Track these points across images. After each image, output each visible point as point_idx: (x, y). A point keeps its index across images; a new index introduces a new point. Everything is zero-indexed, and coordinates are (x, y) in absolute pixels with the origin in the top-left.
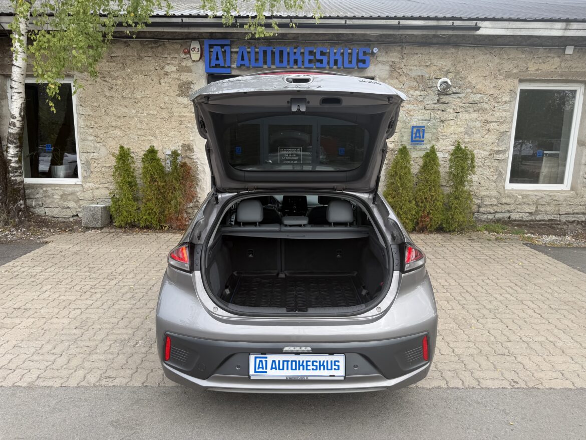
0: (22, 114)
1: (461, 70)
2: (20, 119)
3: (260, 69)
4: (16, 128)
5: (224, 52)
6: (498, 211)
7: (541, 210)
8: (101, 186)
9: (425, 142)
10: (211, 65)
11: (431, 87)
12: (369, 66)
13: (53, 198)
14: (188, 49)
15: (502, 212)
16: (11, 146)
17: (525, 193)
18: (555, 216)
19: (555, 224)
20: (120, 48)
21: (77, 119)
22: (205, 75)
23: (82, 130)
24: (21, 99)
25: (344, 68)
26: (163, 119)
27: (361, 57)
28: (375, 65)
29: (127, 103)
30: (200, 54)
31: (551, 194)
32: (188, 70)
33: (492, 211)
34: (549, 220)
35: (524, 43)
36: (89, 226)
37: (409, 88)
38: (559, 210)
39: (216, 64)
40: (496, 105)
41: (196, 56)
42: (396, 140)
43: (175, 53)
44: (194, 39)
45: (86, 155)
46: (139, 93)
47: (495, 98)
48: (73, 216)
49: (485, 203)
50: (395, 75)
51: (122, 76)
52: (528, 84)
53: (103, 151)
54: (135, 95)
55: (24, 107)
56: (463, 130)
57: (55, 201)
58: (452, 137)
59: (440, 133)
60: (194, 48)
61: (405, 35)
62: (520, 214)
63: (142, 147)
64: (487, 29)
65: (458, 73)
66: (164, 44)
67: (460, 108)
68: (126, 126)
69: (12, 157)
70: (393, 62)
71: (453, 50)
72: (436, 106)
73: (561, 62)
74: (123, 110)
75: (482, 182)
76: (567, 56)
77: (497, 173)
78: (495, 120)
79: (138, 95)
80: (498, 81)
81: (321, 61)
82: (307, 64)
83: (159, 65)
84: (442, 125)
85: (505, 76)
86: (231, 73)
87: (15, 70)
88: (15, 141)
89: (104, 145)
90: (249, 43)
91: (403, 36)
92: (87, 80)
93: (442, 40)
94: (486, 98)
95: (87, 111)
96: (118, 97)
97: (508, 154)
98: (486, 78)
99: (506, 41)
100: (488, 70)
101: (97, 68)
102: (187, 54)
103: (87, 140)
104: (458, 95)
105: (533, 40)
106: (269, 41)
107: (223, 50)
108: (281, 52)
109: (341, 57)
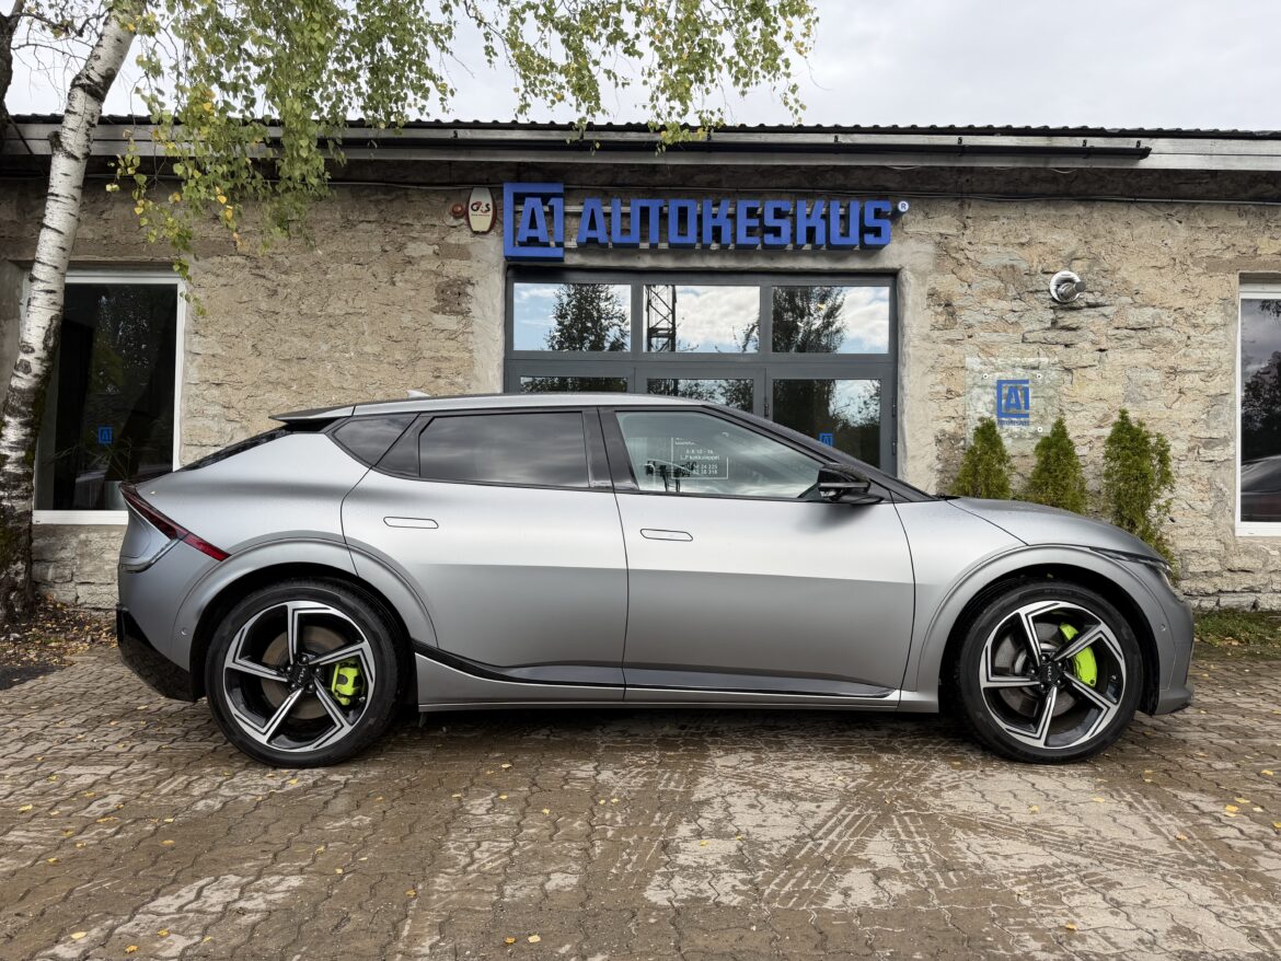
0: (51, 343)
1: (1103, 254)
2: (43, 354)
3: (630, 250)
4: (29, 377)
5: (550, 214)
6: (1225, 588)
9: (1031, 419)
10: (518, 239)
11: (1037, 291)
12: (889, 242)
13: (102, 560)
14: (464, 206)
15: (1234, 592)
16: (11, 420)
21: (185, 364)
22: (501, 266)
23: (194, 390)
24: (53, 307)
25: (830, 246)
26: (396, 364)
27: (870, 221)
28: (900, 242)
29: (309, 327)
30: (490, 218)
32: (462, 253)
33: (1211, 590)
35: (1244, 196)
37: (983, 293)
39: (529, 238)
40: (1192, 332)
41: (481, 221)
42: (961, 413)
43: (432, 215)
44: (480, 184)
45: (196, 451)
46: (341, 304)
47: (1187, 318)
49: (1191, 570)
50: (949, 264)
51: (302, 265)
52: (1258, 288)
54: (330, 310)
55: (57, 327)
56: (1119, 390)
57: (107, 567)
58: (1094, 408)
59: (1064, 398)
61: (968, 177)
62: (1280, 595)
64: (1164, 156)
65: (1096, 259)
66: (406, 194)
67: (1109, 339)
68: (304, 382)
69: (11, 449)
70: (941, 235)
71: (1081, 210)
72: (1051, 335)
74: (299, 343)
75: (1177, 516)
77: (1213, 494)
78: (1192, 368)
79: (336, 308)
80: (1191, 278)
81: (777, 231)
82: (742, 238)
83: (393, 242)
84: (1066, 378)
85: (1207, 268)
86: (561, 260)
87: (47, 238)
88: (23, 408)
89: (242, 427)
90: (606, 194)
91: (963, 179)
92: (218, 276)
93: (1052, 188)
94: (1166, 317)
95: (210, 345)
96: (287, 314)
97: (1236, 448)
98: (1163, 271)
99: (1200, 190)
100: (1164, 254)
101: (244, 247)
102: (461, 217)
103: (202, 414)
104: (1099, 309)
105: (1261, 188)
106: (653, 192)
107: (547, 209)
108: (683, 212)
109: (823, 222)
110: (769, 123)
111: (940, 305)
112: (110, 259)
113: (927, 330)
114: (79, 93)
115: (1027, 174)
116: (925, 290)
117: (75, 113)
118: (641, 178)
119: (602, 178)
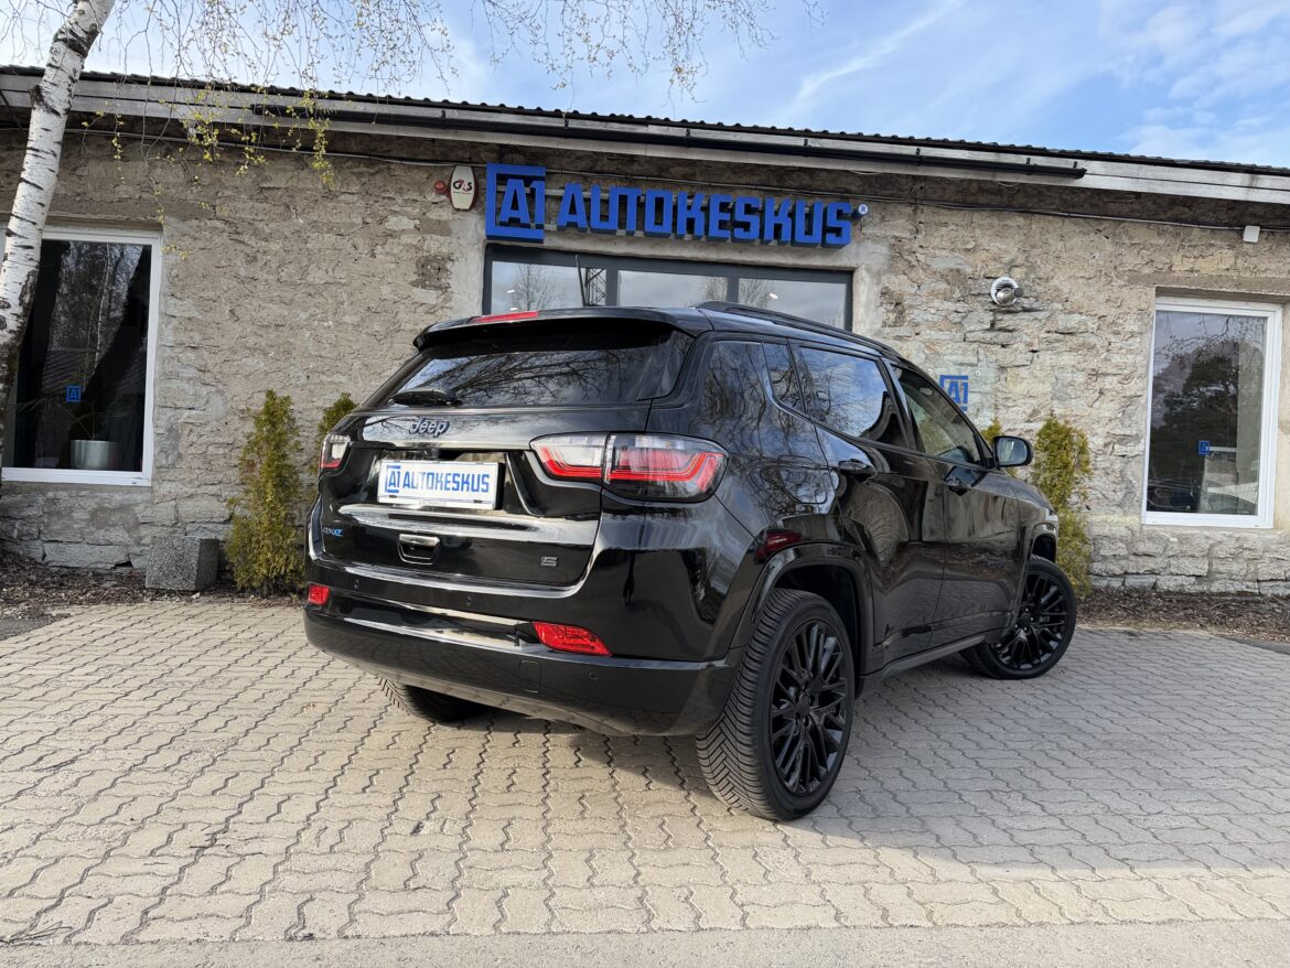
0: (27, 299)
1: (1039, 263)
2: (19, 310)
3: (608, 236)
4: (4, 332)
5: (531, 196)
6: (1130, 570)
7: (1222, 569)
8: (200, 491)
9: (969, 411)
10: (500, 219)
11: (979, 294)
12: (848, 242)
13: (71, 518)
14: (447, 183)
15: (1138, 574)
17: (1184, 532)
18: (1250, 584)
19: (1254, 602)
20: (285, 171)
21: (159, 325)
22: (481, 246)
23: (169, 352)
24: (29, 263)
25: (794, 243)
26: (374, 335)
27: (833, 222)
28: (859, 243)
29: (288, 294)
30: (472, 196)
31: (1237, 535)
32: (442, 229)
33: (1118, 571)
34: (1240, 593)
35: (1163, 217)
36: (163, 585)
37: (931, 294)
38: (1257, 570)
39: (511, 219)
40: (1113, 340)
41: (462, 199)
43: (414, 191)
44: (462, 162)
45: (170, 413)
46: (321, 273)
47: (1109, 325)
48: (118, 565)
49: (1102, 552)
50: (901, 265)
51: (283, 233)
52: (1171, 300)
53: (218, 406)
54: (310, 279)
55: (33, 285)
56: (1048, 388)
57: (76, 526)
58: (1025, 404)
60: (461, 182)
61: (922, 185)
62: (1176, 577)
63: (315, 399)
64: (1098, 177)
65: (1032, 267)
66: (389, 168)
67: (1040, 342)
68: (281, 350)
70: (896, 237)
71: (1020, 220)
72: (989, 336)
73: (1236, 257)
74: (276, 309)
75: (1093, 504)
76: (1246, 246)
77: (1123, 486)
78: (1111, 370)
79: (316, 276)
80: (1115, 289)
81: (746, 226)
82: (714, 231)
83: (373, 215)
84: (1002, 376)
85: (1129, 281)
86: (541, 241)
87: (25, 192)
89: (219, 391)
90: (585, 178)
91: (917, 186)
92: (196, 239)
93: (996, 200)
94: (1092, 324)
95: (187, 308)
96: (266, 281)
97: (1145, 446)
98: (1090, 281)
99: (1126, 209)
100: (1092, 266)
101: (224, 212)
102: (443, 194)
103: (178, 376)
104: (1033, 313)
105: (1178, 210)
106: (631, 180)
107: (528, 190)
108: (659, 202)
109: (790, 219)
110: (745, 124)
111: (891, 303)
112: (83, 216)
113: (878, 326)
114: (61, 47)
115: (974, 185)
116: (877, 289)
117: (57, 68)
118: (619, 166)
119: (583, 164)
